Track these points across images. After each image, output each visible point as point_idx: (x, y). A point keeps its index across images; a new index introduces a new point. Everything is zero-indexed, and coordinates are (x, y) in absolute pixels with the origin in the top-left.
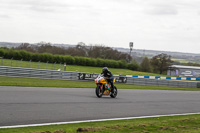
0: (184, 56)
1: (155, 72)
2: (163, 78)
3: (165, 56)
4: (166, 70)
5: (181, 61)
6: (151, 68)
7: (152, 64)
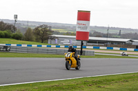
0: (64, 27)
1: (37, 41)
2: (44, 46)
3: (46, 26)
4: (47, 39)
5: (61, 31)
6: (34, 37)
7: (35, 34)
